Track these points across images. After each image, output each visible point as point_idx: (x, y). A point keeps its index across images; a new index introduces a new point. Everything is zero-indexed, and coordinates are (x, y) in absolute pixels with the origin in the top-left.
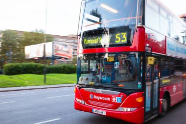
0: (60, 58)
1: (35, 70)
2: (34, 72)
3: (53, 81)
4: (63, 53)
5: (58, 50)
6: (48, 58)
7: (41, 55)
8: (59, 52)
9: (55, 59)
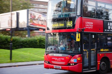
0: (38, 29)
1: (5, 44)
2: (3, 46)
3: (23, 57)
4: (40, 23)
5: (34, 20)
6: (22, 29)
7: (14, 26)
8: (35, 22)
9: (32, 30)
